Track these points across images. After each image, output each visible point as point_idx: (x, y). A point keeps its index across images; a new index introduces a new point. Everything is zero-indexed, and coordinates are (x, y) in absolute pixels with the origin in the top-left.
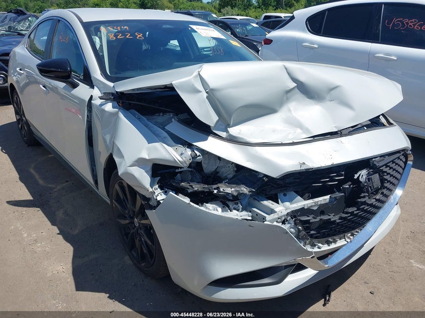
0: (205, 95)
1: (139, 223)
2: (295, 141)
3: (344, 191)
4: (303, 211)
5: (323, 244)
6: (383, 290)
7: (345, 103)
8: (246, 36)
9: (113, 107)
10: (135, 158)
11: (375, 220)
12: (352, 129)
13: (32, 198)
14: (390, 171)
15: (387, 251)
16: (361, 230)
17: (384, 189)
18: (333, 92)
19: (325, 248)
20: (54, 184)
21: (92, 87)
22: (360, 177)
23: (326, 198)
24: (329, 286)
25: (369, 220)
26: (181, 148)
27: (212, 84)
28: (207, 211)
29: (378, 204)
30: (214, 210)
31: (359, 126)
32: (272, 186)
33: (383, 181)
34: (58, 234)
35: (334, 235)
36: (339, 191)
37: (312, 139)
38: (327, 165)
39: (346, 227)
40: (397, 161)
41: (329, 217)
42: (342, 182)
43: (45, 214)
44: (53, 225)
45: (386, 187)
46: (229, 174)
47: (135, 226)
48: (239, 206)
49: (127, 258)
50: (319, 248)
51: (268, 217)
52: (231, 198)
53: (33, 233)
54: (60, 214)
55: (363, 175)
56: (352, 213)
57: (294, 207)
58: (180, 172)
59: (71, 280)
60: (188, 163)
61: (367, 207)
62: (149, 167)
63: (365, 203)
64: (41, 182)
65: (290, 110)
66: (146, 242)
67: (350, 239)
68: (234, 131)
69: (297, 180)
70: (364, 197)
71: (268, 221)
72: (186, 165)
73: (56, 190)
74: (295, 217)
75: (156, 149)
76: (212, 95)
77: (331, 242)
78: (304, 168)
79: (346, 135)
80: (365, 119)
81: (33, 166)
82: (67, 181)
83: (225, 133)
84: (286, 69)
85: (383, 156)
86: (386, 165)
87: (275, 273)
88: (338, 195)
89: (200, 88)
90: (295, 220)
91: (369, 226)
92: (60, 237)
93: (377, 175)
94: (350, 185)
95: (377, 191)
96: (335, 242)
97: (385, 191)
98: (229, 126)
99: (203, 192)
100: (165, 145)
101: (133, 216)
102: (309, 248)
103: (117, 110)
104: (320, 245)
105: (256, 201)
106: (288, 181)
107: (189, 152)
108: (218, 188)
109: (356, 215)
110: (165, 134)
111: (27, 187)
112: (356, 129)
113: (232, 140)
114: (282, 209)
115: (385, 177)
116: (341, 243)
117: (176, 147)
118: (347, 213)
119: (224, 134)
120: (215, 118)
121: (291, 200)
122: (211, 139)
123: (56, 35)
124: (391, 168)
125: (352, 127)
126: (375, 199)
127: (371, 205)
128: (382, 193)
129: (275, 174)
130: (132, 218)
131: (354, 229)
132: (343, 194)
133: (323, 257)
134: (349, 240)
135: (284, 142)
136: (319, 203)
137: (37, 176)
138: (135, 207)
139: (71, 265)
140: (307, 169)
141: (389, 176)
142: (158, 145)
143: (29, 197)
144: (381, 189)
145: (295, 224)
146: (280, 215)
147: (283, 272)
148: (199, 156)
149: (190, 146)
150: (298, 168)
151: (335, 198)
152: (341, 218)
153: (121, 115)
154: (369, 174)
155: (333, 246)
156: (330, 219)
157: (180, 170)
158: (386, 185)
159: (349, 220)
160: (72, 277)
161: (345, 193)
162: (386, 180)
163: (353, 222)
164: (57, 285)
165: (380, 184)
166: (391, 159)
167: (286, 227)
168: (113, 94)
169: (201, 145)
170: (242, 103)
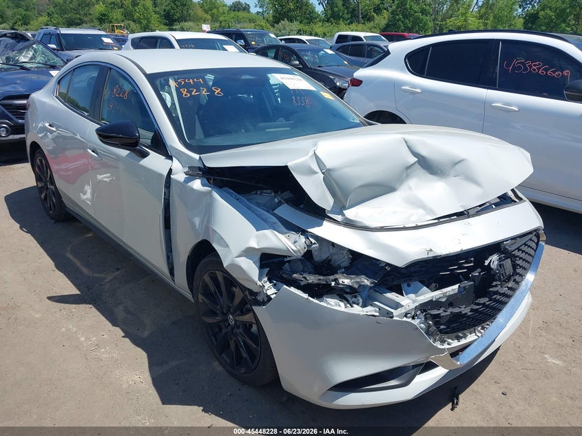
0: (322, 176)
1: (236, 321)
2: (419, 224)
3: (473, 279)
4: (432, 304)
5: (453, 340)
6: (516, 389)
7: (471, 179)
8: (320, 67)
9: (203, 185)
10: (243, 248)
11: (506, 310)
12: (480, 208)
13: (78, 293)
14: (523, 255)
15: (517, 345)
16: (492, 322)
17: (515, 276)
18: (457, 167)
19: (456, 344)
20: (102, 273)
21: (170, 158)
22: (492, 263)
23: (454, 288)
24: (456, 388)
25: (500, 310)
26: (294, 236)
27: (329, 164)
28: (329, 306)
29: (509, 292)
30: (336, 305)
31: (488, 204)
32: (395, 276)
33: (515, 266)
34: (123, 337)
35: (464, 329)
36: (468, 279)
37: (436, 221)
38: (456, 251)
39: (477, 320)
40: (529, 243)
41: (460, 310)
42: (471, 269)
43: (99, 311)
44: (114, 325)
45: (519, 274)
46: (343, 262)
47: (229, 325)
48: (358, 300)
49: (216, 364)
50: (449, 344)
51: (395, 312)
52: (348, 290)
53: (91, 336)
54: (120, 312)
55: (493, 260)
56: (484, 304)
57: (422, 300)
58: (289, 262)
59: (153, 391)
60: (302, 252)
61: (499, 297)
62: (258, 257)
63: (496, 292)
64: (85, 270)
65: (410, 188)
66: (245, 343)
67: (481, 333)
68: (350, 214)
69: (422, 269)
70: (496, 286)
71: (396, 316)
72: (300, 255)
73: (107, 280)
74: (425, 311)
75: (266, 237)
76: (329, 176)
77: (461, 338)
78: (431, 255)
79: (473, 216)
80: (493, 196)
81: (69, 248)
82: (118, 269)
83: (340, 216)
84: (406, 142)
85: (513, 238)
86: (519, 249)
87: (402, 374)
88: (466, 283)
89: (316, 168)
90: (425, 315)
91: (500, 318)
92: (127, 340)
93: (509, 261)
94: (480, 273)
95: (509, 279)
96: (465, 336)
97: (517, 278)
98: (344, 208)
99: (318, 285)
100: (275, 232)
101: (227, 312)
102: (438, 345)
103: (210, 189)
104: (450, 341)
105: (378, 294)
106: (412, 269)
107: (303, 239)
108: (336, 280)
109: (488, 306)
110: (275, 220)
111: (68, 277)
112: (483, 209)
113: (349, 224)
114: (409, 301)
115: (517, 262)
116: (471, 337)
117: (288, 235)
118: (479, 304)
119: (339, 218)
120: (331, 201)
121: (416, 292)
122: (326, 224)
123: (108, 87)
124: (523, 251)
125: (480, 206)
126: (508, 287)
127: (504, 295)
128: (515, 280)
129: (400, 263)
130: (225, 315)
131: (485, 321)
132: (472, 283)
133: (455, 354)
134: (480, 335)
135: (407, 226)
136: (448, 294)
137: (78, 263)
138: (232, 302)
139: (149, 373)
140: (435, 257)
141: (521, 260)
142: (268, 232)
143: (74, 291)
144: (513, 275)
145: (426, 319)
146: (408, 309)
147: (411, 372)
148: (315, 244)
149: (304, 232)
150: (425, 256)
151: (464, 287)
152: (472, 310)
153: (216, 195)
154: (500, 260)
155: (463, 342)
156: (461, 312)
157: (288, 259)
158: (518, 271)
159: (480, 312)
160: (153, 388)
161: (474, 282)
162: (519, 265)
163: (484, 314)
164: (137, 398)
165: (512, 271)
166: (524, 242)
167: (416, 322)
168: (200, 169)
169: (316, 231)
170: (359, 184)
